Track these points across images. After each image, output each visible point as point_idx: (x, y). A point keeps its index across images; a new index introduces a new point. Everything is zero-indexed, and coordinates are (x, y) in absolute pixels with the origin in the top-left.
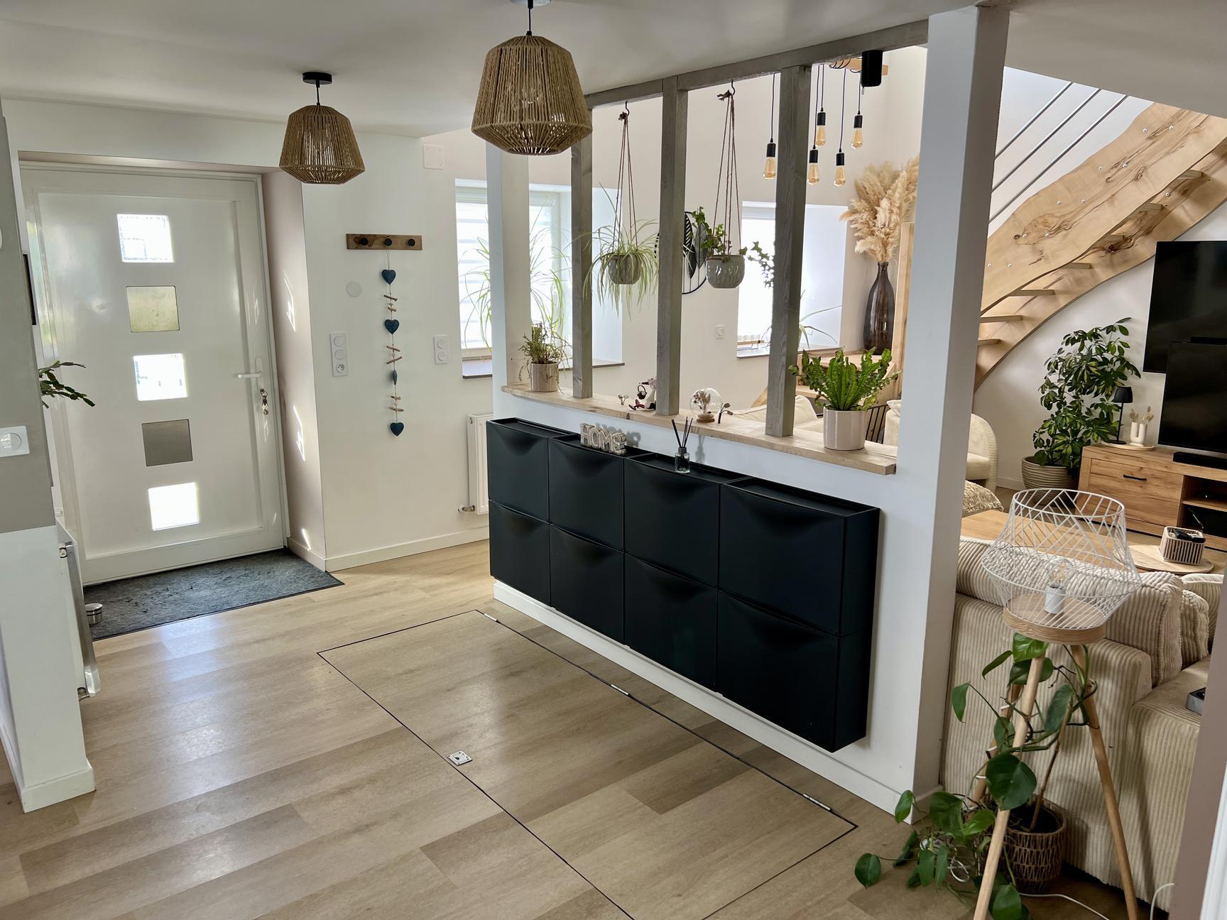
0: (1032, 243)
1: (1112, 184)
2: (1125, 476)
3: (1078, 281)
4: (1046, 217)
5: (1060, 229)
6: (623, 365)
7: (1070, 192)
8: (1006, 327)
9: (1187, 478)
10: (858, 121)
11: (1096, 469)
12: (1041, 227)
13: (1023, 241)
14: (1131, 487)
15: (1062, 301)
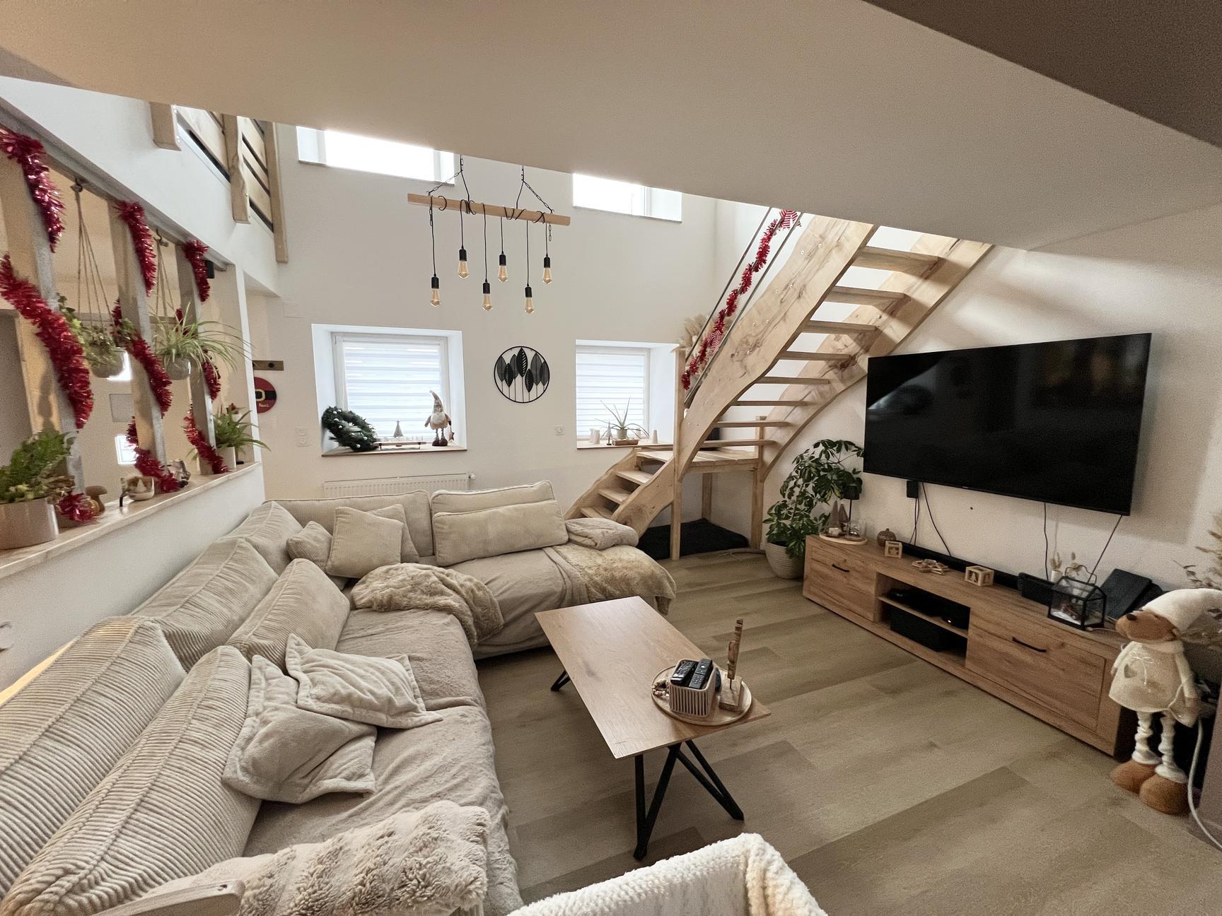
0: (740, 360)
1: (786, 303)
2: (833, 566)
3: (821, 394)
4: (748, 337)
5: (755, 346)
6: (466, 450)
7: (760, 314)
8: (779, 431)
9: (879, 575)
10: (547, 262)
11: (815, 556)
12: (745, 346)
13: (735, 358)
14: (837, 575)
15: (811, 411)
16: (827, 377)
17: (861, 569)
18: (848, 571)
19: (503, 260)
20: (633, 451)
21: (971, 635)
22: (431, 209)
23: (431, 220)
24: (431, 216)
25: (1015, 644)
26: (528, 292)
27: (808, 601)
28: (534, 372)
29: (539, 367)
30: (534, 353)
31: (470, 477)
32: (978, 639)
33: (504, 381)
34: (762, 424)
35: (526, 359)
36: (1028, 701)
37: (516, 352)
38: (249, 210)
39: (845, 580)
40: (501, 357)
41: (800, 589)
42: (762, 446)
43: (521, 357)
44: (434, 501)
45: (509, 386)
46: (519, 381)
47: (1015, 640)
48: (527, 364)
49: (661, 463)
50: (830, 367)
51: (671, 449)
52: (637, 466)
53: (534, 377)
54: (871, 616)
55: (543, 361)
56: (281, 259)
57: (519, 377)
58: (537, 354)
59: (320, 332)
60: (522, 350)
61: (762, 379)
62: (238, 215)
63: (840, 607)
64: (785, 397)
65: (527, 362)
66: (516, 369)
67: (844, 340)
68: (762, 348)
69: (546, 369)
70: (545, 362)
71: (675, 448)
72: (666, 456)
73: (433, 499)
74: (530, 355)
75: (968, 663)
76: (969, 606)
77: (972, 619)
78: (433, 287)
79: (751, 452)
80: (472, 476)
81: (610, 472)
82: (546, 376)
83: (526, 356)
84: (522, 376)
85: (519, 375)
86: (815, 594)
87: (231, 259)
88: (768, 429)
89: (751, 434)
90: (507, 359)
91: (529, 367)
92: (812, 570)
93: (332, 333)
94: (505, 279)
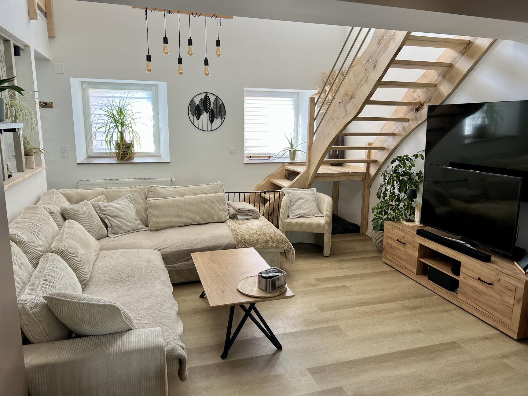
0: (344, 106)
1: (367, 71)
2: (398, 240)
3: (404, 129)
4: (348, 92)
5: (352, 98)
6: (169, 162)
7: (354, 77)
8: (379, 153)
9: (420, 245)
10: (218, 43)
11: (389, 235)
12: (346, 97)
13: (341, 105)
14: (400, 247)
15: (398, 140)
16: (407, 117)
17: (412, 242)
18: (405, 243)
19: (190, 42)
20: (283, 165)
21: (461, 278)
22: (146, 11)
23: (146, 18)
24: (146, 15)
25: (479, 282)
26: (206, 63)
27: (385, 264)
28: (215, 110)
29: (218, 107)
30: (216, 97)
31: (172, 180)
32: (464, 280)
33: (195, 116)
34: (369, 149)
35: (210, 101)
36: (484, 315)
37: (203, 96)
38: (38, 11)
39: (403, 249)
40: (193, 100)
41: (381, 257)
42: (369, 164)
43: (206, 99)
44: (149, 190)
45: (198, 120)
46: (205, 116)
47: (479, 279)
48: (210, 105)
49: (297, 173)
50: (409, 110)
51: (305, 165)
52: (285, 176)
53: (215, 113)
54: (415, 271)
55: (221, 103)
56: (51, 35)
57: (205, 113)
58: (217, 98)
59: (75, 83)
60: (207, 95)
61: (356, 119)
62: (32, 16)
63: (399, 266)
64: (383, 130)
65: (210, 103)
66: (203, 108)
67: (418, 93)
68: (355, 99)
69: (223, 109)
70: (223, 103)
71: (307, 164)
72: (301, 169)
73: (148, 189)
74: (212, 99)
75: (459, 296)
76: (460, 261)
77: (462, 269)
78: (147, 61)
79: (362, 168)
80: (174, 179)
81: (266, 179)
82: (223, 113)
83: (209, 99)
84: (207, 113)
85: (205, 112)
86: (388, 259)
87: (28, 43)
88: (373, 152)
89: (362, 155)
90: (197, 101)
91: (211, 107)
92: (387, 244)
93: (81, 82)
94: (192, 54)
